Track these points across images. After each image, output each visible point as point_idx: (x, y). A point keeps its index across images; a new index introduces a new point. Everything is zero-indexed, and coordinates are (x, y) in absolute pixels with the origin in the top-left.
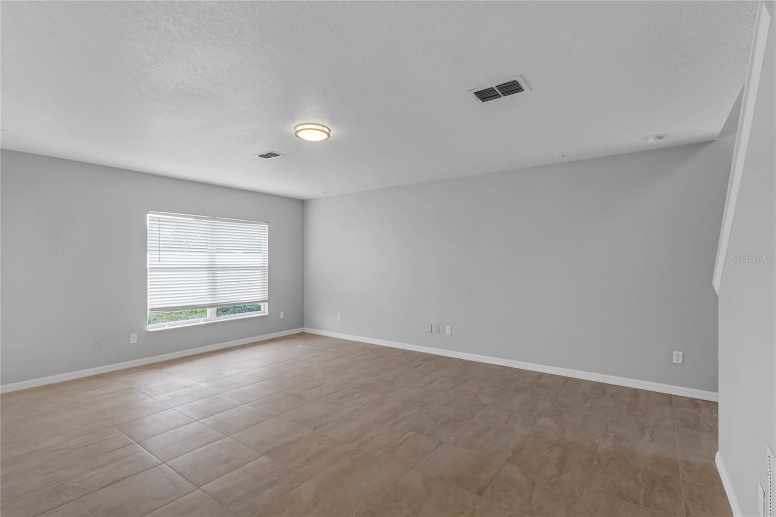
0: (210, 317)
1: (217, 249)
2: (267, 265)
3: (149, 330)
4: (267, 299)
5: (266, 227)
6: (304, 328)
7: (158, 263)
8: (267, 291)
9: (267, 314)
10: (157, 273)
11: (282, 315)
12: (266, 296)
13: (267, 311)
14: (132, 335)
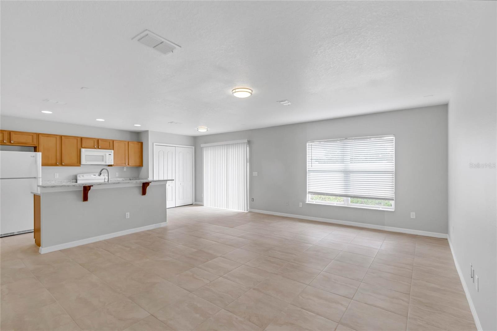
0: (346, 203)
2: (394, 170)
3: (307, 202)
4: (394, 198)
5: (393, 138)
6: (447, 235)
7: (312, 168)
8: (394, 191)
9: (393, 210)
10: (311, 173)
11: (413, 215)
12: (393, 195)
13: (394, 208)
14: (300, 203)
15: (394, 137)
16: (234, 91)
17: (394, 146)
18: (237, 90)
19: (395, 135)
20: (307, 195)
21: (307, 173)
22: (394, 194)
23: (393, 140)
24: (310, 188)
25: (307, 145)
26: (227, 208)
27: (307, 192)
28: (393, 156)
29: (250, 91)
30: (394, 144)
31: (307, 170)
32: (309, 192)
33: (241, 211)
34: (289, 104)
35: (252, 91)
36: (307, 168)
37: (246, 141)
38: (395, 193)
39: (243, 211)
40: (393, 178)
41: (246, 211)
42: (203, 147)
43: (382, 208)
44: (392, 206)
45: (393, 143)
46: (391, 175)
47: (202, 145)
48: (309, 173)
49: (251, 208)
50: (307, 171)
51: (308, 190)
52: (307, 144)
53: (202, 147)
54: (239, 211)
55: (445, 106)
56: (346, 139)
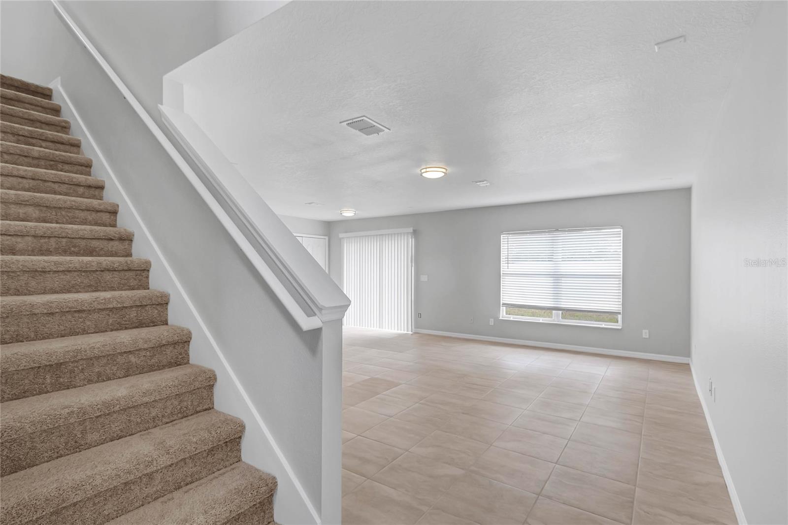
0: (556, 318)
1: (562, 258)
2: (621, 274)
3: (501, 318)
4: (621, 311)
5: (620, 231)
6: (689, 359)
7: (507, 270)
8: (621, 302)
9: (620, 328)
10: (506, 278)
11: (645, 334)
12: (620, 308)
13: (621, 325)
14: (491, 319)
15: (622, 230)
16: (423, 171)
17: (622, 241)
18: (428, 170)
19: (622, 227)
20: (501, 307)
21: (502, 277)
22: (621, 306)
23: (620, 234)
24: (505, 298)
25: (502, 238)
26: (379, 328)
27: (501, 303)
28: (620, 255)
29: (444, 171)
30: (622, 238)
31: (502, 272)
32: (504, 304)
33: (402, 332)
34: (488, 184)
35: (446, 170)
36: (502, 270)
37: (411, 230)
38: (623, 305)
39: (406, 332)
40: (619, 284)
41: (410, 332)
42: (343, 238)
43: (605, 325)
44: (619, 322)
45: (620, 237)
46: (618, 280)
47: (341, 235)
48: (504, 277)
49: (418, 328)
50: (501, 274)
51: (503, 300)
52: (502, 236)
53: (341, 238)
54: (399, 332)
55: (687, 191)
56: (557, 230)
